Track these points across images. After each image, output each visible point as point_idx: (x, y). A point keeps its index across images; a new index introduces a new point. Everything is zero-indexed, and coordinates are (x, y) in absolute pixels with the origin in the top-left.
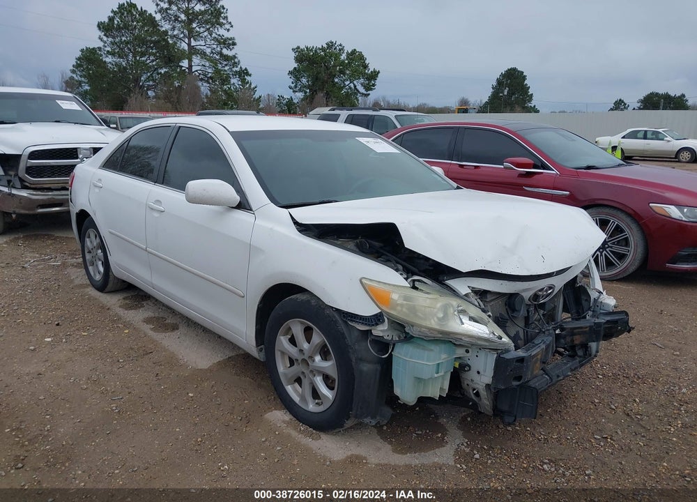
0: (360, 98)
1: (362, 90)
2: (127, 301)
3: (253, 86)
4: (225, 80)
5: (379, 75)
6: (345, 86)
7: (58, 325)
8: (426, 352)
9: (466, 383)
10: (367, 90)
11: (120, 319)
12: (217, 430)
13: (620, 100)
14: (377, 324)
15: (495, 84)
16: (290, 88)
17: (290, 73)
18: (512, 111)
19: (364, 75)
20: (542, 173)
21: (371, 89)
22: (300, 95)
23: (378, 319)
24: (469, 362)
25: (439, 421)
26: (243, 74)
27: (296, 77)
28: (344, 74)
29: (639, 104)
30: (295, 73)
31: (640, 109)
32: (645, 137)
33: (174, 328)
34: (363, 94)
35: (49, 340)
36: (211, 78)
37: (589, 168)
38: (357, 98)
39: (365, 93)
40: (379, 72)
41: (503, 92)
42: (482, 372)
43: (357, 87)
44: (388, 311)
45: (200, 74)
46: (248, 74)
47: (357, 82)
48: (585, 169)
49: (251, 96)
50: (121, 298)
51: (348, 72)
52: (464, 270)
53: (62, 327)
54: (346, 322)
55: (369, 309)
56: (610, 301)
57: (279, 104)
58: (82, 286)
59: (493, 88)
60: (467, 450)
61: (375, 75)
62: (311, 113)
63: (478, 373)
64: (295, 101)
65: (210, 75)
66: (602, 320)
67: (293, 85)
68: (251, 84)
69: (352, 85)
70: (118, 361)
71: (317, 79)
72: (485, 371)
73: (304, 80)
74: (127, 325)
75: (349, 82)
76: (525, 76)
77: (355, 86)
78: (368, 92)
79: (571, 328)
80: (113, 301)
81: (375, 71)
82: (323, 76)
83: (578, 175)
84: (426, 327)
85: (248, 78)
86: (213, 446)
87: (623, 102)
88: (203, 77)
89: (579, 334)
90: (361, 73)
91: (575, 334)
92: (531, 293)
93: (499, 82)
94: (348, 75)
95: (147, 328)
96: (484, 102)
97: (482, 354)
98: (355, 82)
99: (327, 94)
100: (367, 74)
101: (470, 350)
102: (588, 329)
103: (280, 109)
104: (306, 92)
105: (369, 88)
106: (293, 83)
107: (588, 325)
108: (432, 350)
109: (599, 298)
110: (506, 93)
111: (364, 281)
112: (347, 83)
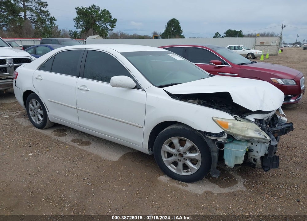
0: (109, 31)
1: (109, 27)
2: (57, 133)
3: (56, 25)
4: (43, 22)
5: (117, 21)
6: (101, 26)
7: (30, 147)
8: (241, 146)
9: (250, 157)
10: (112, 28)
11: (59, 141)
12: (142, 188)
13: (217, 33)
14: (222, 136)
15: (167, 25)
16: (75, 26)
17: (74, 19)
18: (175, 37)
19: (110, 21)
20: (225, 66)
21: (114, 27)
22: (80, 30)
23: (222, 134)
24: (253, 148)
25: (229, 173)
26: (52, 20)
27: (77, 21)
28: (101, 20)
29: (225, 35)
30: (77, 20)
31: (225, 37)
32: (235, 49)
33: (89, 144)
34: (110, 30)
35: (31, 154)
36: (36, 21)
37: (243, 64)
38: (107, 31)
39: (111, 29)
40: (117, 20)
41: (171, 29)
42: (259, 152)
43: (107, 26)
44: (228, 130)
45: (30, 19)
46: (55, 20)
47: (107, 24)
48: (241, 64)
49: (55, 30)
50: (52, 131)
51: (103, 20)
52: (254, 111)
53: (33, 147)
54: (205, 136)
55: (218, 130)
56: (284, 119)
57: (70, 34)
58: (28, 127)
59: (166, 27)
60: (248, 183)
61: (115, 21)
62: (87, 38)
63: (257, 152)
64: (78, 33)
65: (35, 20)
66: (284, 127)
67: (76, 25)
68: (55, 25)
69: (105, 25)
70: (73, 161)
71: (88, 22)
72: (260, 151)
73: (81, 23)
74: (66, 144)
75: (103, 24)
76: (179, 22)
77: (106, 26)
78: (112, 29)
79: (273, 131)
80: (49, 133)
81: (115, 19)
82: (91, 21)
83: (240, 67)
84: (242, 136)
85: (55, 22)
86: (145, 195)
87: (218, 33)
88: (32, 21)
89: (276, 133)
90: (109, 20)
91: (275, 133)
92: (267, 118)
93: (168, 24)
94: (103, 21)
95: (76, 145)
96: (162, 33)
97: (259, 145)
98: (106, 24)
99: (94, 29)
100: (111, 20)
101: (253, 143)
102: (279, 131)
103: (70, 36)
104: (83, 29)
105: (113, 27)
106: (76, 24)
107: (280, 129)
108: (243, 145)
109: (280, 118)
110: (172, 30)
111: (214, 118)
112: (102, 24)
